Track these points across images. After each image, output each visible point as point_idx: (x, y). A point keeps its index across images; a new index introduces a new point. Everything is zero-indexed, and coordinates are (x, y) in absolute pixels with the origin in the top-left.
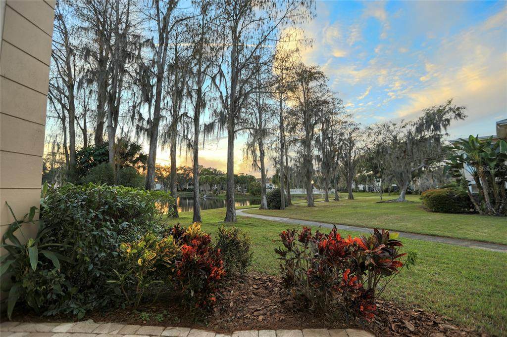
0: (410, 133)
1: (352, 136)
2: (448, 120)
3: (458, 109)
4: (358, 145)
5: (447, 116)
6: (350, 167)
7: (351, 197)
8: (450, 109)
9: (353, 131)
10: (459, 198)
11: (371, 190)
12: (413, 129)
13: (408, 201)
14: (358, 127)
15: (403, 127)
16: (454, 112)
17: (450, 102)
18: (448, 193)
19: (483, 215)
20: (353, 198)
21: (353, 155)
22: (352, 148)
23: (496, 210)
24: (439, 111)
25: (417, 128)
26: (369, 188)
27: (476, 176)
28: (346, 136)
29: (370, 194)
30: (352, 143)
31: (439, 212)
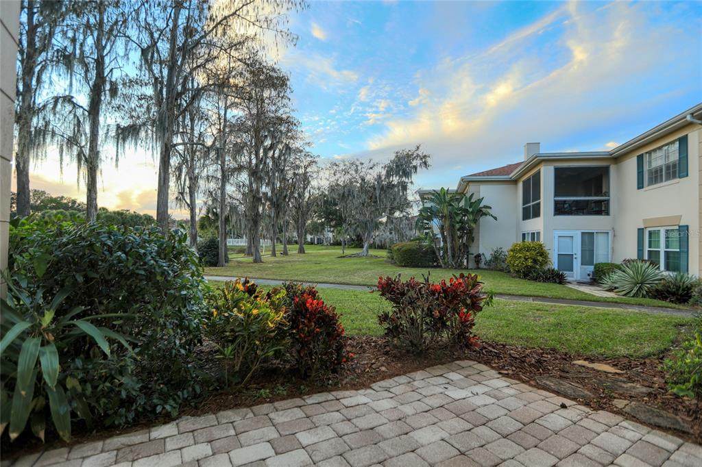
0: (379, 177)
1: (307, 170)
2: (415, 168)
3: (425, 157)
4: (314, 183)
5: (414, 163)
6: (302, 211)
7: (302, 251)
8: (418, 156)
9: (309, 165)
10: (426, 252)
11: (320, 242)
12: (384, 172)
13: (372, 256)
14: (316, 160)
15: (371, 168)
16: (421, 159)
17: (418, 148)
18: (418, 247)
19: (445, 268)
20: (304, 253)
21: (307, 195)
22: (307, 187)
23: (455, 263)
24: (408, 156)
25: (387, 171)
26: (318, 239)
27: (442, 228)
28: (301, 171)
29: (319, 247)
30: (306, 179)
31: (408, 266)
